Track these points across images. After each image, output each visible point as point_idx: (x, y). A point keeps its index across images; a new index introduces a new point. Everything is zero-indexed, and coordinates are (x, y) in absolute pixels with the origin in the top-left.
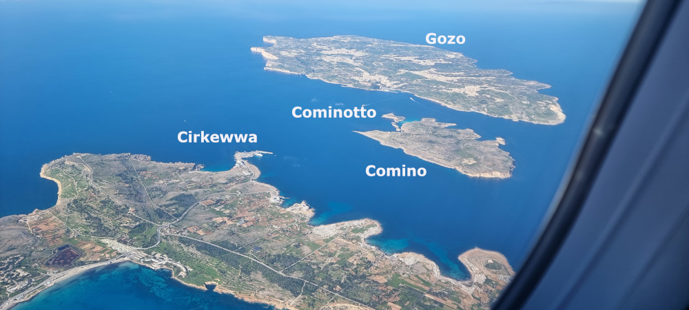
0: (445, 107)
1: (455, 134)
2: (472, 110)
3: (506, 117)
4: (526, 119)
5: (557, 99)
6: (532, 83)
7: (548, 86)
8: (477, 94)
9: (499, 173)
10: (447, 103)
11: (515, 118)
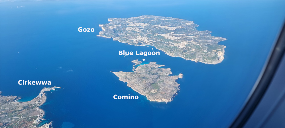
0: (166, 54)
1: (159, 72)
2: (178, 56)
3: (192, 60)
4: (201, 61)
5: (225, 47)
6: (217, 38)
7: (225, 39)
8: (185, 47)
9: (165, 99)
10: (168, 52)
11: (196, 61)
